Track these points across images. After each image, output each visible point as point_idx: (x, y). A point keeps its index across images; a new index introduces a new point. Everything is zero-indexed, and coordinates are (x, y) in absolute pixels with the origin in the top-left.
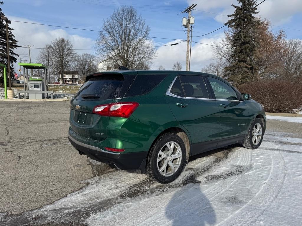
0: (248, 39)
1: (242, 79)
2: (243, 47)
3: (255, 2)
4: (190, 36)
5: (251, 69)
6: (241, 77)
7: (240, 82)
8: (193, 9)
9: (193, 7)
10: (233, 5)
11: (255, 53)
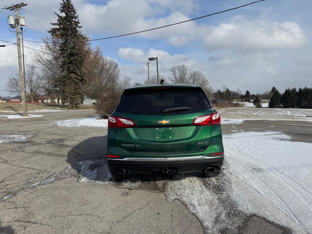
0: (76, 51)
1: (75, 90)
2: (72, 58)
3: (77, 16)
4: (21, 38)
5: (82, 81)
6: (73, 88)
7: (73, 93)
8: (21, 8)
9: (21, 6)
10: (56, 14)
11: (85, 66)
